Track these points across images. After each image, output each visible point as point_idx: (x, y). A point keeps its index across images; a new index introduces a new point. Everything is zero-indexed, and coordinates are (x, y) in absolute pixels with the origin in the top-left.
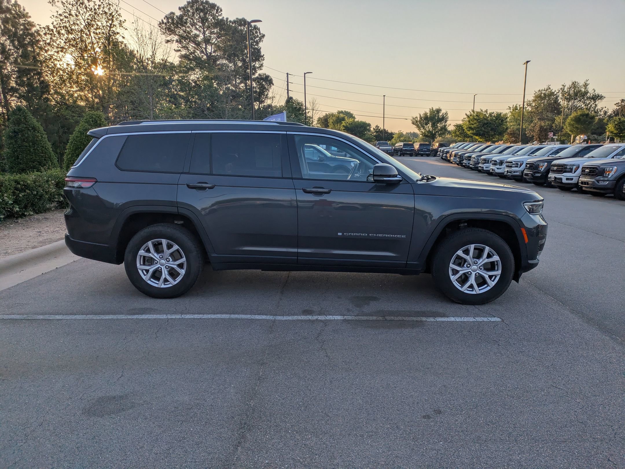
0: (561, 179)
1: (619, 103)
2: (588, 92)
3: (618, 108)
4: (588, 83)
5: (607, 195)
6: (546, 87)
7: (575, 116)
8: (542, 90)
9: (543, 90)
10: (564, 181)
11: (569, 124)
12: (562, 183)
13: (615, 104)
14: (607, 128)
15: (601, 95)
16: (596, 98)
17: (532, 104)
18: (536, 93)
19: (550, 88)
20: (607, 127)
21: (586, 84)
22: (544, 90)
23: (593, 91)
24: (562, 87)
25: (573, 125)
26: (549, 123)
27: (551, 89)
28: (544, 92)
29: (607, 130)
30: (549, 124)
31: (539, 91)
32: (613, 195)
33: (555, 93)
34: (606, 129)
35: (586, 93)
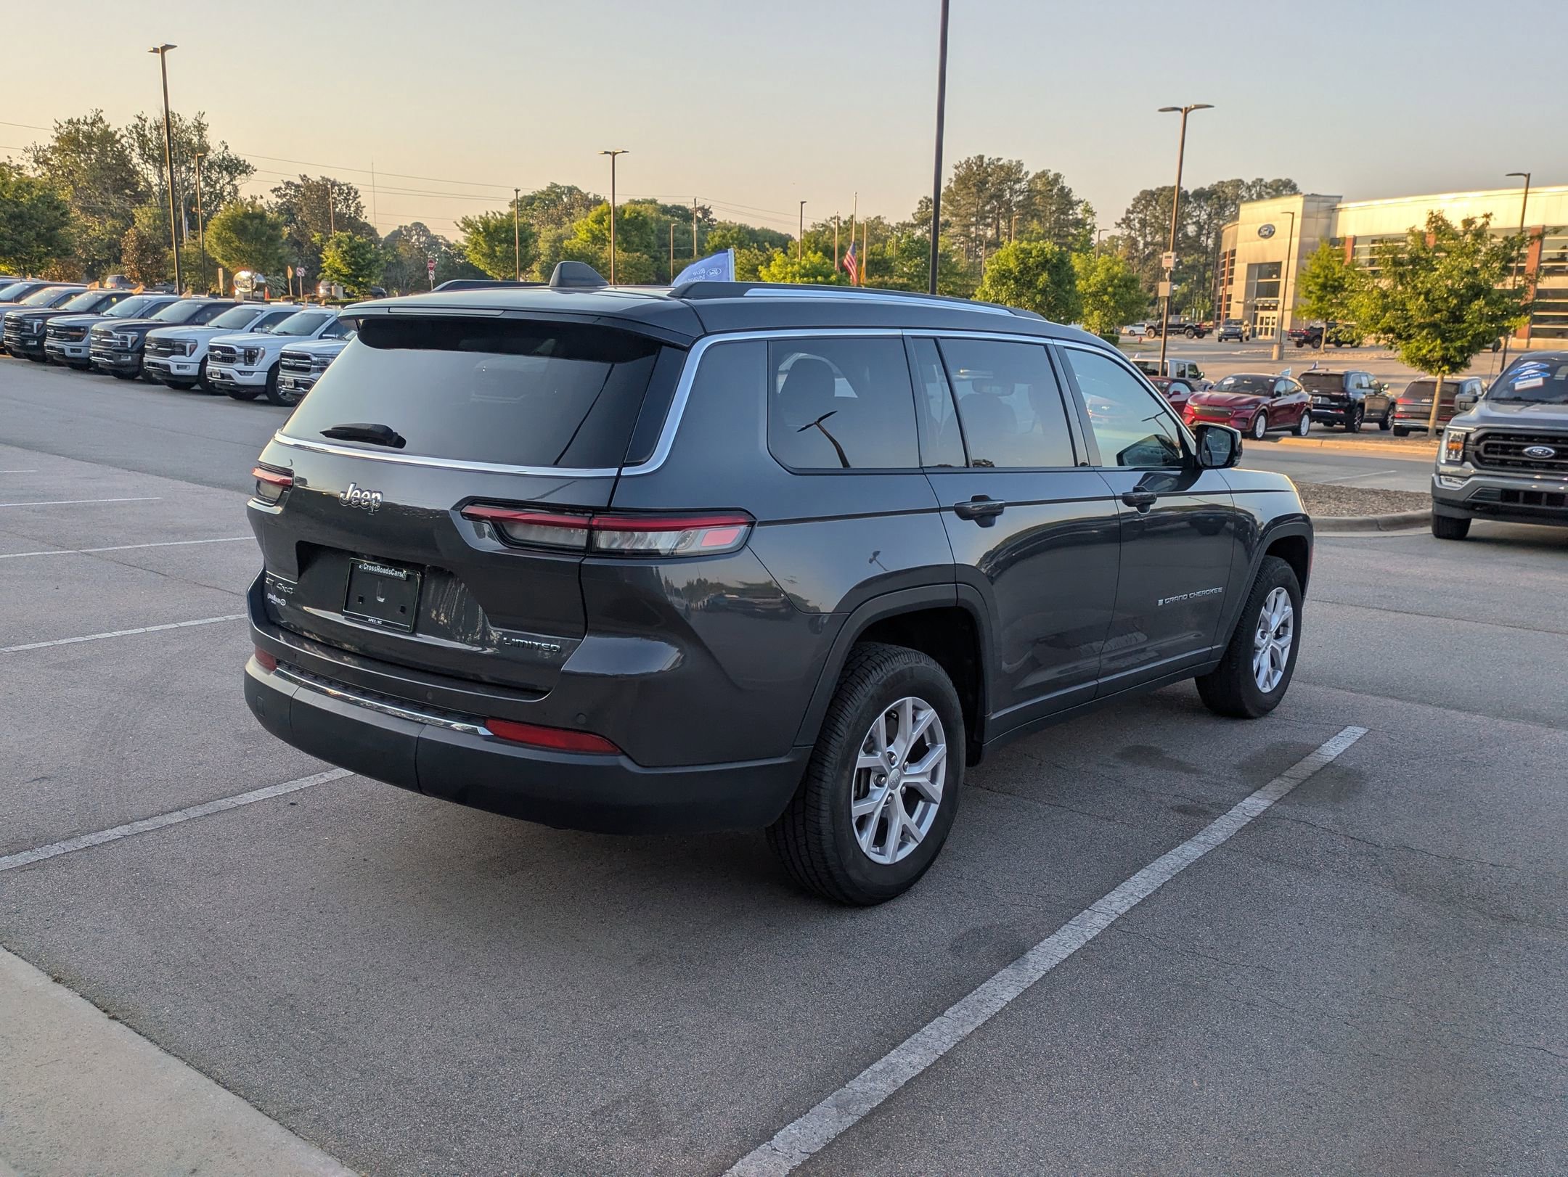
0: (168, 367)
1: (280, 188)
2: (209, 147)
3: (280, 201)
4: (204, 121)
5: (259, 398)
6: (90, 117)
7: (232, 217)
8: (78, 120)
9: (82, 121)
10: (174, 371)
11: (218, 239)
12: (169, 374)
13: (273, 191)
14: (325, 259)
15: (245, 161)
16: (234, 167)
17: (51, 159)
18: (61, 126)
19: (101, 119)
20: (322, 256)
21: (200, 124)
22: (85, 123)
23: (223, 148)
24: (137, 121)
25: (229, 242)
26: (117, 223)
27: (106, 123)
28: (86, 127)
29: (325, 265)
30: (114, 226)
31: (70, 122)
32: (265, 398)
33: (117, 137)
34: (323, 262)
35: (205, 149)
